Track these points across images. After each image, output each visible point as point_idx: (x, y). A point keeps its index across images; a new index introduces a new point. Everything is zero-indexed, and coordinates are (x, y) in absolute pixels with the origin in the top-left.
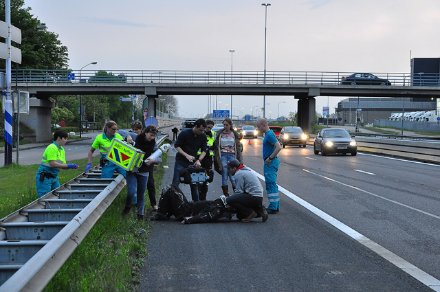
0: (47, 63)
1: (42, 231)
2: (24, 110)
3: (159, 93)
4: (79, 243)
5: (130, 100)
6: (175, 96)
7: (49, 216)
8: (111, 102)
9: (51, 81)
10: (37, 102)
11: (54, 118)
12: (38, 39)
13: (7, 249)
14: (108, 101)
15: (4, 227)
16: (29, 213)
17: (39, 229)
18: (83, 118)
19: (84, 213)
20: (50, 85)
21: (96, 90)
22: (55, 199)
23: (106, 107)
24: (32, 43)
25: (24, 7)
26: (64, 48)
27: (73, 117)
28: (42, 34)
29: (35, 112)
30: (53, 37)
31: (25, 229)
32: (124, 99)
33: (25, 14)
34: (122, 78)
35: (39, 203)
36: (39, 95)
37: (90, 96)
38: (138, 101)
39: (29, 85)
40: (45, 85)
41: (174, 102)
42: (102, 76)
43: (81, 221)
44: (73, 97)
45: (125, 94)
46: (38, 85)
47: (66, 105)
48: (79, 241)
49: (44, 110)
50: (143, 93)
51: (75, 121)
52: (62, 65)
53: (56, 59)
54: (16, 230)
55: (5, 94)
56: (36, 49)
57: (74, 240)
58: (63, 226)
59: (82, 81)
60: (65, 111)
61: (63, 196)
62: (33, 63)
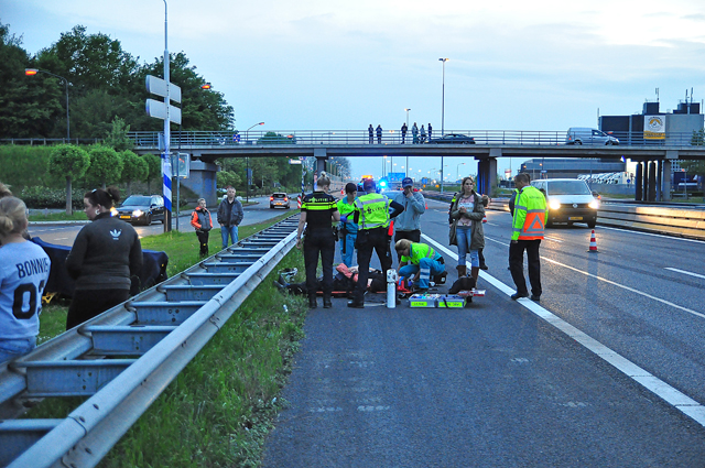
0: (213, 124)
1: (177, 312)
2: (185, 174)
3: (329, 155)
4: (220, 326)
5: (300, 162)
6: (348, 158)
7: (190, 293)
8: (281, 165)
9: (216, 143)
10: (201, 165)
11: (220, 182)
12: (202, 99)
13: (130, 336)
14: (277, 164)
15: (135, 307)
16: (167, 289)
17: (174, 310)
18: (250, 183)
19: (228, 290)
20: (215, 147)
21: (262, 152)
22: (202, 272)
23: (274, 170)
24: (196, 103)
25: (189, 66)
26: (230, 108)
27: (240, 181)
28: (207, 93)
29: (200, 175)
30: (218, 97)
31: (158, 310)
32: (293, 162)
33: (189, 73)
34: (292, 140)
35: (182, 277)
36: (204, 158)
37: (258, 159)
38: (308, 162)
39: (193, 147)
40: (210, 147)
41: (346, 165)
42: (271, 137)
43: (222, 301)
44: (240, 160)
45: (295, 156)
46: (202, 147)
47: (233, 168)
48: (220, 324)
49: (209, 174)
50: (312, 155)
51: (242, 185)
52: (228, 126)
53: (221, 120)
54: (148, 310)
55: (163, 156)
56: (201, 109)
57: (214, 323)
58: (200, 306)
59: (249, 143)
60: (232, 175)
61: (210, 269)
62: (198, 125)
